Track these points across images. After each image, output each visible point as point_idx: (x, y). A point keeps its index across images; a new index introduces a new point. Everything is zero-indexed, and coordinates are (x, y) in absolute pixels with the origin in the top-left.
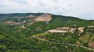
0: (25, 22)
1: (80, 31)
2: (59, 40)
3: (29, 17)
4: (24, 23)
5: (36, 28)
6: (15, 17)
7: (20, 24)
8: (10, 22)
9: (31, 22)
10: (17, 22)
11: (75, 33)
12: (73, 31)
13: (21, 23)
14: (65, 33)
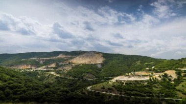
0: (53, 65)
1: (171, 76)
2: (145, 93)
3: (58, 57)
4: (52, 67)
5: (84, 76)
6: (33, 58)
7: (44, 69)
8: (25, 66)
9: (65, 65)
10: (39, 67)
11: (164, 80)
12: (160, 77)
13: (48, 67)
14: (148, 80)
